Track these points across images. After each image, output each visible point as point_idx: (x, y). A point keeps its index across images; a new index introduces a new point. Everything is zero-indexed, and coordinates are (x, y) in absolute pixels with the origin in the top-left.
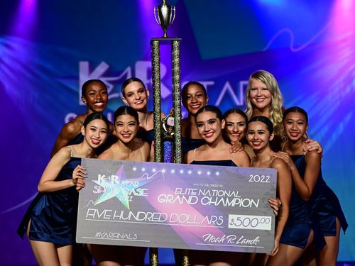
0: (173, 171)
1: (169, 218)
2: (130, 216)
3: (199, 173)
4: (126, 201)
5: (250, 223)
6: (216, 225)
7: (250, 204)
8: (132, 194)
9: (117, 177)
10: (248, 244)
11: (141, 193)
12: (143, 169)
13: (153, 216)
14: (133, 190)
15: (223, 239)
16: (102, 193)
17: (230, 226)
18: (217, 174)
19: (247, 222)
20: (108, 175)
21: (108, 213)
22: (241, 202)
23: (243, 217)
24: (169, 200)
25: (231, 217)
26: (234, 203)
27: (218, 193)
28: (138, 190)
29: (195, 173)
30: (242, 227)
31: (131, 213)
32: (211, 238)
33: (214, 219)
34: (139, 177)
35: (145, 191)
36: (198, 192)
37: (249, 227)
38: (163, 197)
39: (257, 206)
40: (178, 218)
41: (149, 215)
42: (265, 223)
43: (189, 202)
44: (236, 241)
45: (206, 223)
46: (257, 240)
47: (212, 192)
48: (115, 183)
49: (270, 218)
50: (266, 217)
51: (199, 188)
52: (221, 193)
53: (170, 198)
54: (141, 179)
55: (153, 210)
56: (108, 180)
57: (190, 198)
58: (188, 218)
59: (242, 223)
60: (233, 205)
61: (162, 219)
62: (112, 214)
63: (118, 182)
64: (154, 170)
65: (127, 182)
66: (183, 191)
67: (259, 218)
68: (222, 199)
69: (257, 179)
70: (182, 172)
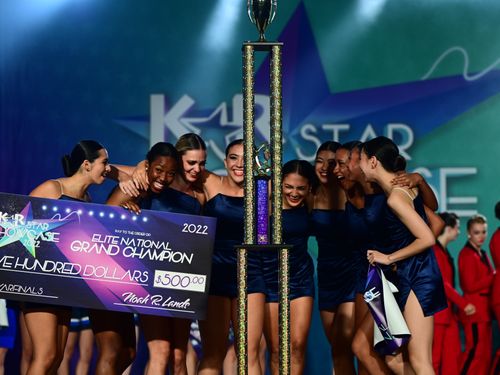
0: (91, 213)
1: (82, 271)
2: (35, 265)
3: (123, 217)
4: (31, 246)
5: (181, 281)
6: (140, 282)
7: (182, 259)
8: (40, 239)
9: (22, 217)
10: (175, 308)
11: (51, 238)
12: (55, 209)
13: (63, 266)
14: (41, 234)
15: (146, 300)
16: (3, 235)
17: (156, 285)
18: (145, 219)
19: (176, 281)
20: (11, 213)
21: (9, 260)
22: (171, 256)
23: (172, 274)
24: (85, 249)
25: (158, 273)
26: (162, 257)
27: (144, 243)
28: (47, 234)
29: (118, 217)
30: (170, 286)
31: (37, 261)
32: (132, 297)
33: (137, 274)
34: (49, 218)
35: (55, 236)
36: (119, 240)
37: (179, 287)
38: (77, 245)
39: (190, 262)
40: (94, 271)
41: (59, 266)
42: (197, 283)
43: (108, 252)
44: (161, 303)
45: (127, 279)
46: (187, 302)
47: (137, 242)
48: (19, 223)
49: (205, 277)
50: (199, 276)
51: (121, 235)
52: (148, 244)
53: (85, 245)
54: (52, 220)
55: (65, 260)
56: (10, 220)
57: (110, 247)
58: (105, 272)
59: (171, 281)
60: (161, 259)
61: (74, 271)
62: (13, 261)
63: (22, 223)
64: (68, 211)
65: (34, 223)
66: (102, 239)
67: (192, 276)
68: (149, 251)
69: (192, 228)
70: (102, 214)
